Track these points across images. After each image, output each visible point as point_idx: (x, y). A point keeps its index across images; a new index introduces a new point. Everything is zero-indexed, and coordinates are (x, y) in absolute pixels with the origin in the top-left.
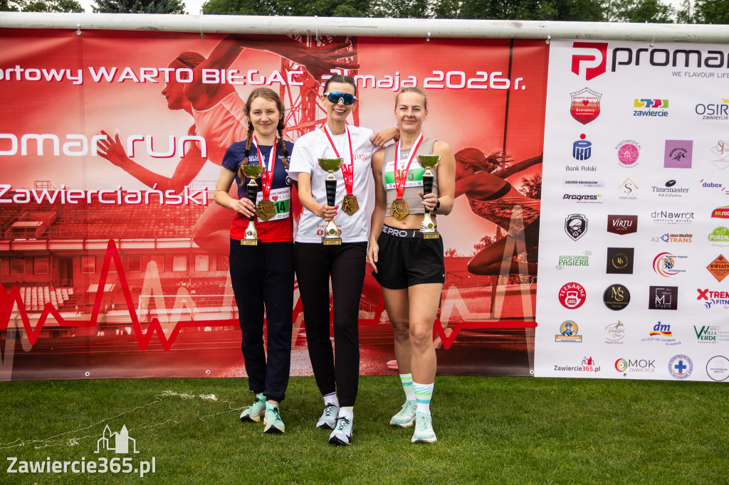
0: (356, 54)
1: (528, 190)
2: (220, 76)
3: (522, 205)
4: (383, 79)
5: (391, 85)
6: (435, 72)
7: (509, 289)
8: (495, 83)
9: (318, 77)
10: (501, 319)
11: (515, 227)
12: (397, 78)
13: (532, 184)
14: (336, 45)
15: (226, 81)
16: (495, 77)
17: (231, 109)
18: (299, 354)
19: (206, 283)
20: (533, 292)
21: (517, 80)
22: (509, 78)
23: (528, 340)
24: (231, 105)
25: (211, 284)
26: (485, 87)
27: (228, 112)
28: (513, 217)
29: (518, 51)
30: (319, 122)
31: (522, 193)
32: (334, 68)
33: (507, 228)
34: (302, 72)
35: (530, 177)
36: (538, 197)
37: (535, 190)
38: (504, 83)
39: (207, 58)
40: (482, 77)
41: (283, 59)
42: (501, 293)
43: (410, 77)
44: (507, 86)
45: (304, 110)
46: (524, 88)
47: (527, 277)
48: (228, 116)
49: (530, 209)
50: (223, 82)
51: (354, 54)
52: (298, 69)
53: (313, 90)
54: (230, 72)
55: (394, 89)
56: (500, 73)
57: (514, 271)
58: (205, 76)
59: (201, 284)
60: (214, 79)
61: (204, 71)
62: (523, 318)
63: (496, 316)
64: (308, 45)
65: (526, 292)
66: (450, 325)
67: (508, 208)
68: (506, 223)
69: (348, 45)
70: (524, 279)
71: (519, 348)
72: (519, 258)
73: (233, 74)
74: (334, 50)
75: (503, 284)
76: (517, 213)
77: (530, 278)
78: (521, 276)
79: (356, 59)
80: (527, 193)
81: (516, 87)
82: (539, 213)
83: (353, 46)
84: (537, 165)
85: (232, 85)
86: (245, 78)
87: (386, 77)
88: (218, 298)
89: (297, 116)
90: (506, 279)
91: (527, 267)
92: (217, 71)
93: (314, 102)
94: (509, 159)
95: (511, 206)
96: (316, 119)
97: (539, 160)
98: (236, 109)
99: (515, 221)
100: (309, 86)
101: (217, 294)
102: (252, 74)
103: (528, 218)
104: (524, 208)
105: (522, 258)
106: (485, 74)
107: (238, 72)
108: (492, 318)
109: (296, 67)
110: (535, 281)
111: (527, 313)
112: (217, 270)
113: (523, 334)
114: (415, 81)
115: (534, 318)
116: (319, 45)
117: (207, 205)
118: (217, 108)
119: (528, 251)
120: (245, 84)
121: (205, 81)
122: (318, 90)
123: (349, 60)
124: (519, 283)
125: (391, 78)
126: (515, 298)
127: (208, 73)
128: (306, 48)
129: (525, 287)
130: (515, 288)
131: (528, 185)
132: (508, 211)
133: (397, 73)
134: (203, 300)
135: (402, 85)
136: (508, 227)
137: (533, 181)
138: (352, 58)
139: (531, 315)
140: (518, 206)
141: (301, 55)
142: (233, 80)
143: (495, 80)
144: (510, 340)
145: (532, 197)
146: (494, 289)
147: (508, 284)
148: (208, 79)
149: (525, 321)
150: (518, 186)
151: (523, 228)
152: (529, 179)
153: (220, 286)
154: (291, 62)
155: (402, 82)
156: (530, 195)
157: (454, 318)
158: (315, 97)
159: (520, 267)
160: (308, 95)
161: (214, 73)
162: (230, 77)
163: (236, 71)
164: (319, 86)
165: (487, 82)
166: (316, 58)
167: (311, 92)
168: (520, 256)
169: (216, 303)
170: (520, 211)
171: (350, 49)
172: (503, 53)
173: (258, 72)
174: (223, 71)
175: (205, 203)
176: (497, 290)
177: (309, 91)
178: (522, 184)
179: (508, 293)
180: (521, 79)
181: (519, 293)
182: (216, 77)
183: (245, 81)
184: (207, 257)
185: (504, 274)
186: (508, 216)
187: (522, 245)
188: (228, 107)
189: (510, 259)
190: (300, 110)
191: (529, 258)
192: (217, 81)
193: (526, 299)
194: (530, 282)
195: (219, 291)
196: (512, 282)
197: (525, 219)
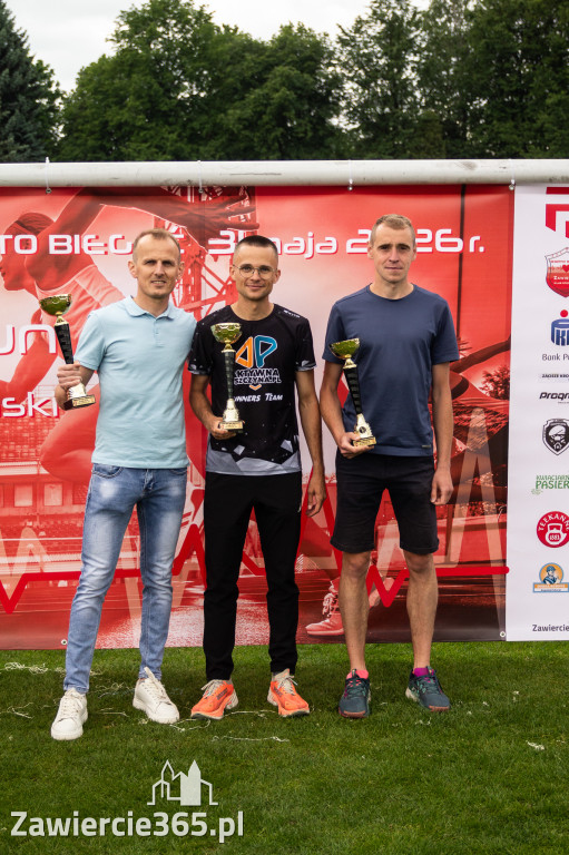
0: (254, 210)
1: (491, 388)
2: (73, 244)
3: (484, 408)
4: (292, 242)
5: (302, 250)
6: (361, 232)
7: (470, 523)
8: (443, 244)
9: (203, 241)
10: (460, 563)
11: (476, 439)
12: (310, 241)
13: (497, 379)
14: (227, 198)
15: (81, 250)
16: (443, 236)
17: (88, 288)
18: (186, 616)
19: (59, 522)
20: (503, 526)
21: (473, 240)
22: (462, 237)
23: (497, 591)
24: (88, 282)
25: (66, 522)
26: (429, 250)
27: (84, 292)
28: (472, 425)
29: (472, 201)
30: (206, 302)
31: (484, 392)
32: (225, 229)
33: (464, 440)
34: (182, 236)
35: (494, 370)
36: (506, 396)
37: (501, 388)
38: (455, 244)
39: (55, 220)
40: (425, 236)
41: (156, 219)
42: (458, 529)
43: (327, 239)
44: (459, 248)
45: (186, 286)
46: (482, 249)
47: (493, 506)
48: (85, 297)
49: (495, 413)
50: (77, 251)
51: (251, 210)
52: (177, 232)
53: (198, 260)
54: (86, 238)
55: (307, 256)
56: (449, 231)
57: (476, 498)
58: (52, 244)
59: (52, 523)
60: (65, 248)
61: (52, 238)
62: (489, 562)
63: (452, 560)
64: (189, 200)
65: (492, 526)
66: (390, 573)
67: (464, 413)
68: (464, 433)
69: (243, 198)
70: (489, 508)
71: (485, 602)
72: (482, 480)
73: (89, 241)
74: (224, 205)
75: (461, 516)
76: (478, 420)
77: (498, 507)
78: (485, 505)
79: (254, 217)
80: (491, 392)
81: (472, 249)
82: (508, 419)
83: (250, 199)
84: (503, 353)
85: (88, 256)
86: (106, 245)
87: (295, 239)
88: (75, 542)
89: (176, 295)
90: (465, 509)
91: (492, 491)
92: (68, 238)
93: (200, 276)
94: (465, 346)
95: (470, 410)
96: (203, 299)
97: (506, 347)
98: (95, 288)
99: (475, 429)
100: (193, 254)
101: (74, 536)
102: (116, 240)
103: (493, 426)
104: (486, 412)
105: (486, 480)
106: (429, 232)
107: (97, 237)
108: (447, 562)
109: (174, 228)
110: (505, 511)
111: (494, 554)
112: (74, 503)
113: (490, 583)
114: (334, 244)
115: (504, 561)
116: (204, 198)
117: (58, 417)
118: (69, 286)
119: (494, 471)
120: (106, 253)
121: (52, 251)
122: (204, 259)
123: (245, 217)
124: (483, 514)
125: (302, 240)
126: (478, 534)
127: (56, 240)
128: (186, 203)
129: (491, 519)
130: (478, 520)
131: (491, 381)
132: (466, 417)
133: (310, 234)
134: (56, 545)
135: (318, 250)
136: (467, 438)
137: (498, 376)
138: (249, 215)
139: (500, 557)
140: (479, 410)
141: (180, 214)
142: (90, 248)
143: (442, 241)
144: (472, 592)
145: (497, 397)
146: (449, 523)
147: (468, 516)
148: (56, 248)
149: (493, 565)
150: (478, 382)
151: (486, 440)
152: (492, 373)
153: (79, 525)
154: (167, 223)
155: (318, 246)
156: (494, 394)
157: (396, 563)
158: (200, 269)
159: (483, 492)
160: (191, 267)
161: (65, 240)
162: (86, 245)
163: (93, 237)
164: (206, 253)
165: (432, 243)
166: (200, 216)
167: (195, 262)
168: (483, 478)
169: (73, 548)
170: (482, 416)
171: (246, 203)
172: (451, 203)
173: (123, 238)
174: (77, 237)
175: (55, 414)
176: (454, 524)
177: (192, 261)
178: (484, 380)
179: (468, 529)
180: (478, 238)
181: (483, 527)
182: (68, 244)
183: (106, 249)
184: (60, 487)
185: (462, 503)
186: (466, 424)
187: (485, 463)
188: (83, 286)
189: (470, 481)
190: (181, 287)
191: (495, 480)
192: (69, 251)
193: (493, 536)
194: (498, 512)
195: (77, 532)
196: (473, 513)
197: (489, 427)
